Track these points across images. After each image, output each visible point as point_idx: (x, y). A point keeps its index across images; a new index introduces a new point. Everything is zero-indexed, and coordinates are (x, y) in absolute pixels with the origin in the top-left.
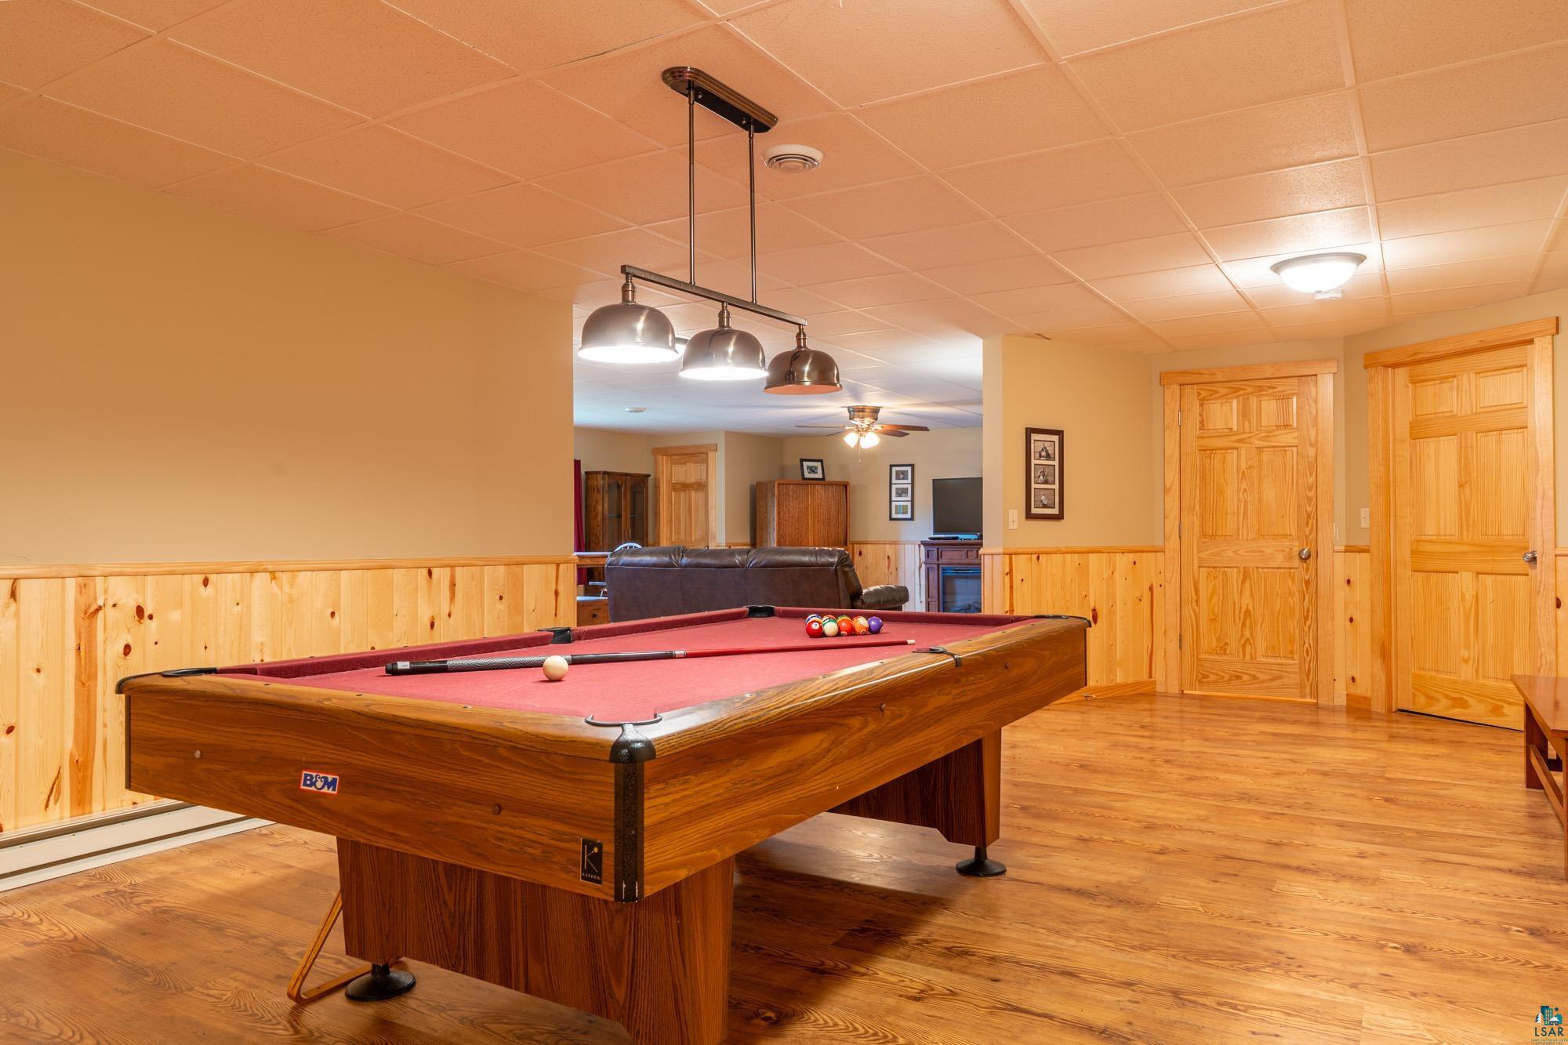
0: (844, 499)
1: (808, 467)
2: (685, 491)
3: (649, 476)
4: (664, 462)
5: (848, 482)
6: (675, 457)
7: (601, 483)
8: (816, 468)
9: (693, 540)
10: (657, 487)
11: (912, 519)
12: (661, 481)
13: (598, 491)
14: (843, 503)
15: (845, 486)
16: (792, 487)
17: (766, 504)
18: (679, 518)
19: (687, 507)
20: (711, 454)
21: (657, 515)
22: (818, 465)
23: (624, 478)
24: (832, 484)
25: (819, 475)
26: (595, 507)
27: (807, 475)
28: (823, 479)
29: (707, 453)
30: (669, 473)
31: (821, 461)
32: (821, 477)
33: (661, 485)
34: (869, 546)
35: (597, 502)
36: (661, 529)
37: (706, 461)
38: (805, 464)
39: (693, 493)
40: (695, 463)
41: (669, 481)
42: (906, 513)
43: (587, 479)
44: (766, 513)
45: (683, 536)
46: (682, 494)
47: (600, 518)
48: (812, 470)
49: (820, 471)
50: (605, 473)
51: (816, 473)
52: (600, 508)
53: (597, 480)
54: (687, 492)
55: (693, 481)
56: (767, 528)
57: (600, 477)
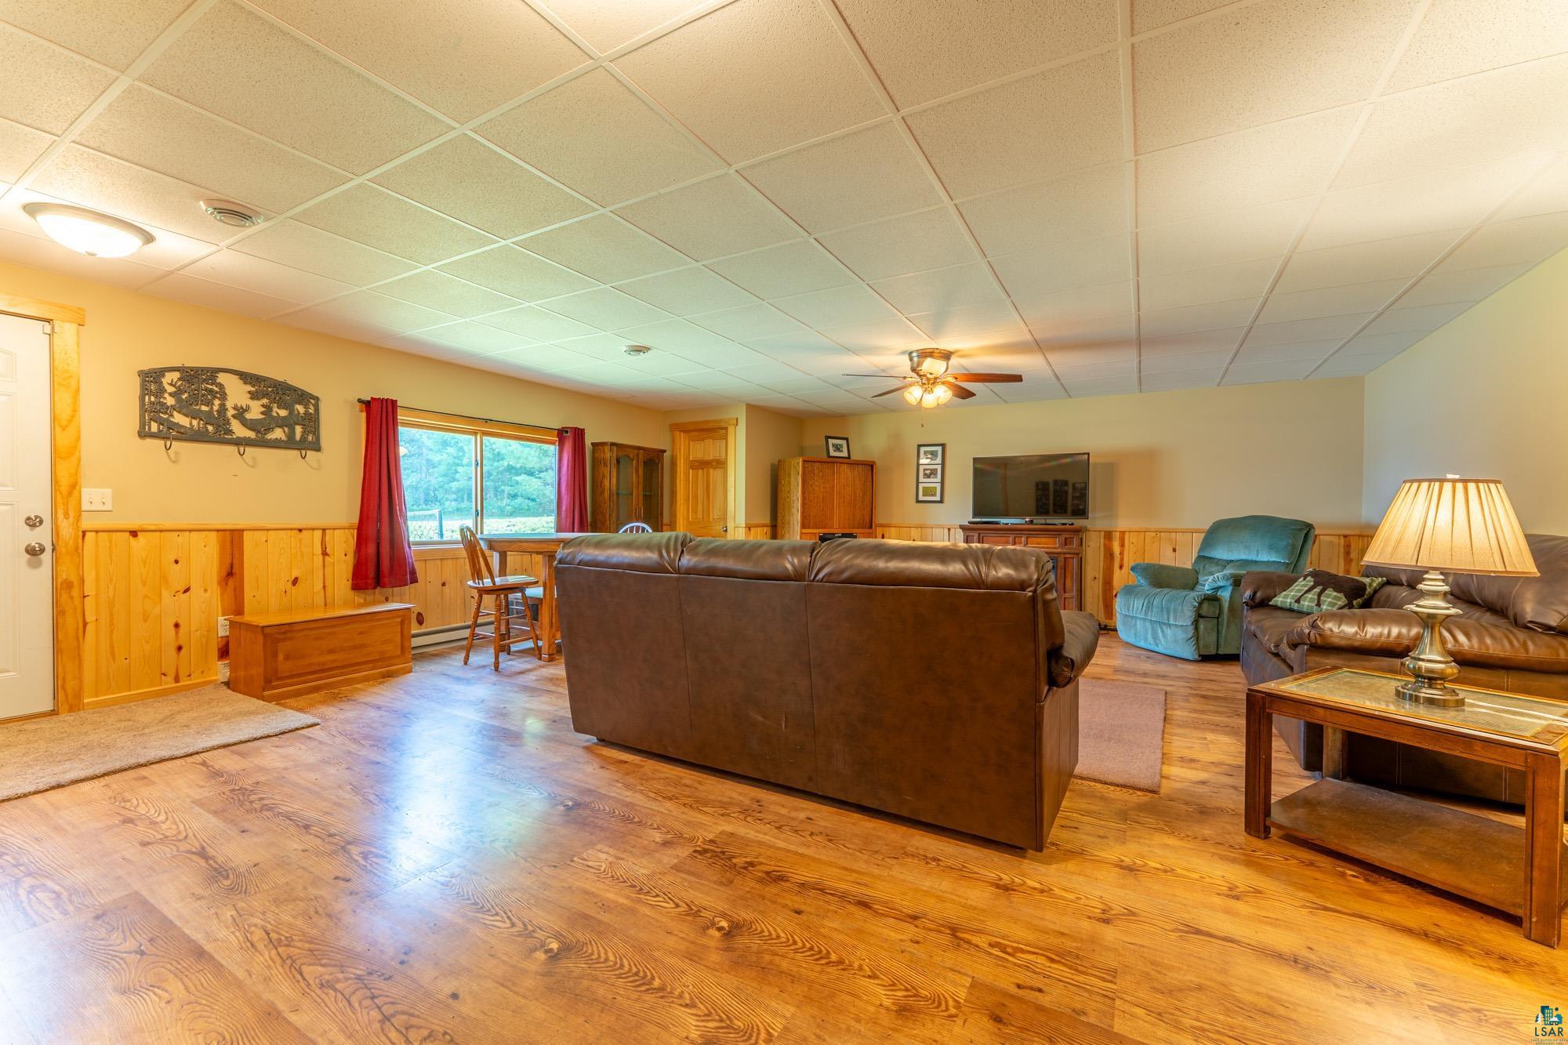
0: (870, 477)
1: (833, 445)
2: (703, 469)
3: (665, 451)
4: (682, 440)
5: (874, 462)
6: (693, 434)
7: (608, 455)
8: (841, 446)
9: (711, 520)
10: (673, 463)
11: (941, 501)
12: (678, 459)
13: (605, 464)
14: (869, 484)
15: (871, 466)
16: (817, 465)
17: (789, 482)
18: (697, 497)
19: (705, 485)
20: (731, 429)
21: (673, 493)
22: (844, 443)
23: (636, 451)
24: (857, 463)
25: (845, 454)
26: (601, 482)
27: (832, 453)
28: (849, 458)
29: (726, 429)
30: (685, 451)
31: (847, 439)
32: (847, 456)
33: (678, 462)
34: (893, 528)
35: (604, 476)
36: (678, 509)
37: (725, 438)
38: (831, 441)
39: (711, 470)
40: (714, 439)
41: (687, 458)
42: (934, 495)
43: (594, 452)
44: (789, 492)
45: (700, 515)
46: (700, 472)
47: (607, 494)
48: (838, 448)
49: (845, 449)
50: (613, 444)
51: (842, 451)
52: (607, 483)
53: (604, 452)
54: (705, 470)
55: (711, 458)
56: (790, 508)
57: (607, 448)
